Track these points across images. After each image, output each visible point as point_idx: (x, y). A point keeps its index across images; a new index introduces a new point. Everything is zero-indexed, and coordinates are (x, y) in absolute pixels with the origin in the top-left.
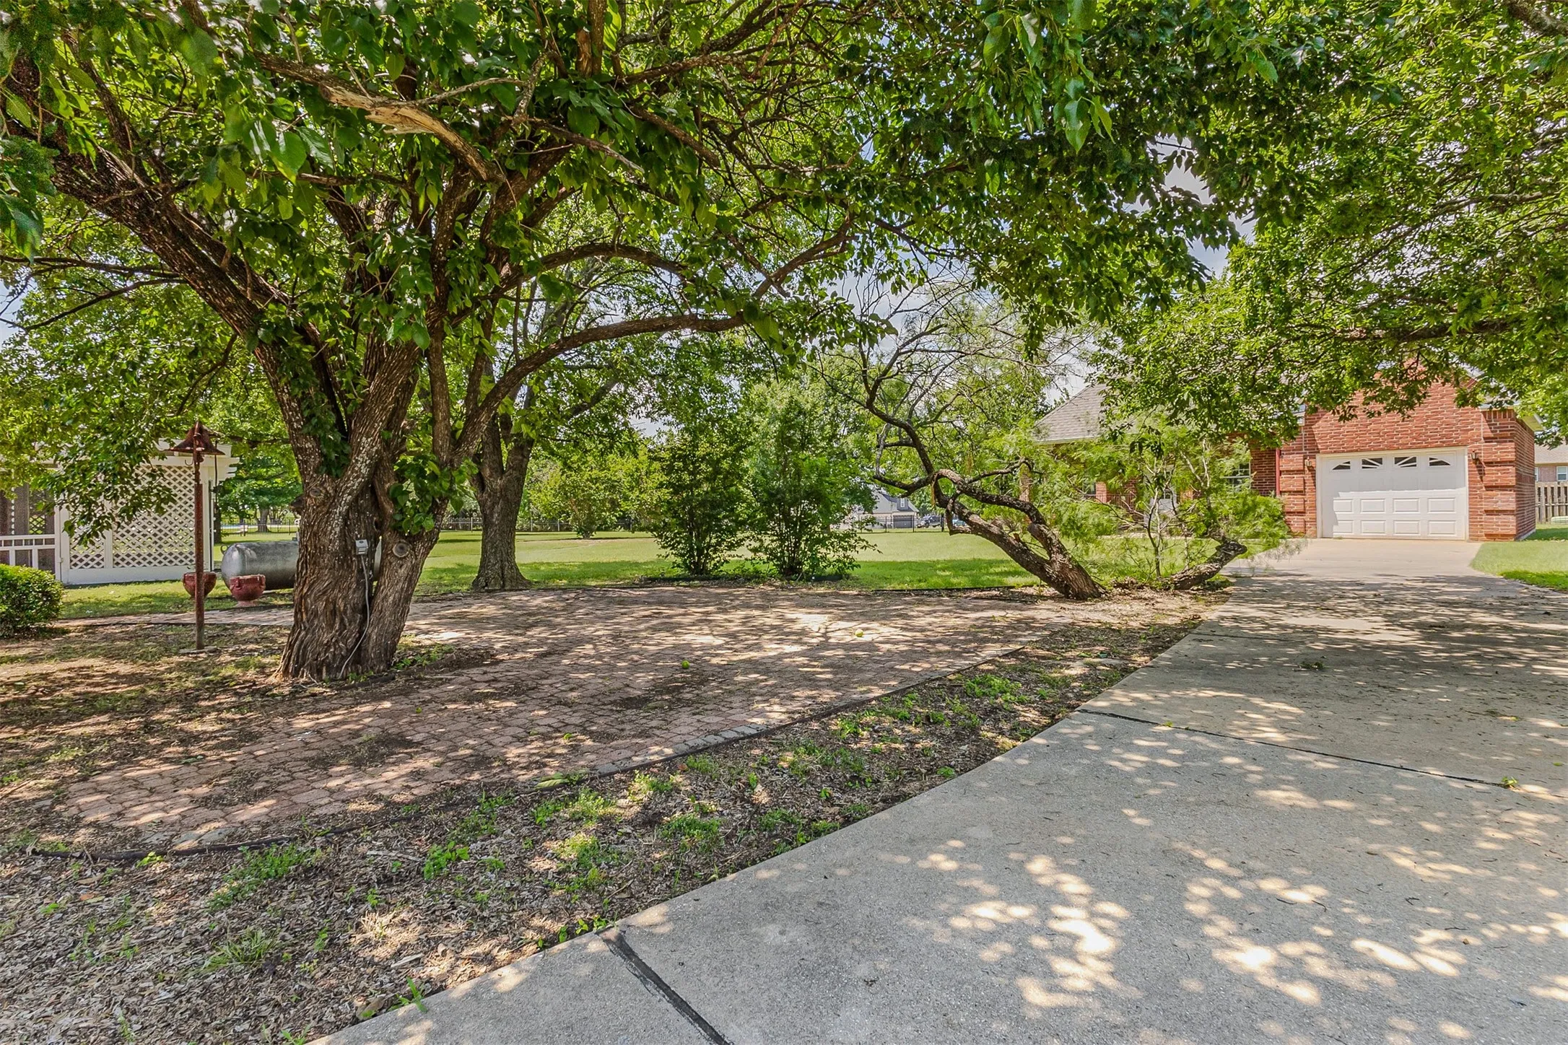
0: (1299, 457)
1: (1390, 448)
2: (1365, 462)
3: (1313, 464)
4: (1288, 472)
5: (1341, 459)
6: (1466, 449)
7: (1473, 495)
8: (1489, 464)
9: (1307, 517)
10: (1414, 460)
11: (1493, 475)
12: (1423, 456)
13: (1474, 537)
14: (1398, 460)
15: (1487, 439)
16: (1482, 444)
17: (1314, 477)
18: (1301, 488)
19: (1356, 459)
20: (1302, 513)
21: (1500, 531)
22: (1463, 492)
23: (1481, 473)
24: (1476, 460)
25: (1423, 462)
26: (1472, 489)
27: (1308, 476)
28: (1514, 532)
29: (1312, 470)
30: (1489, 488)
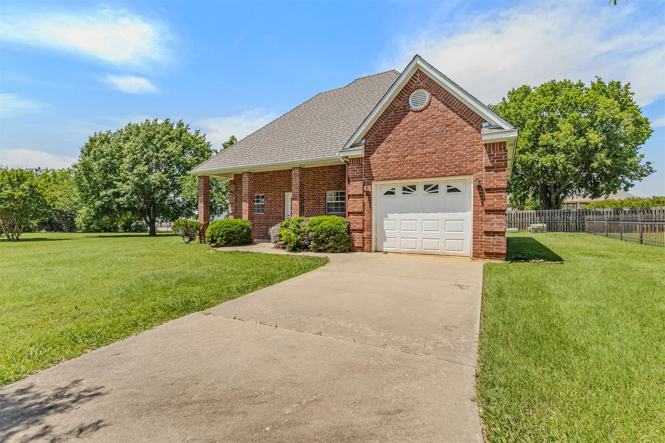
0: (360, 183)
1: (420, 177)
2: (404, 189)
3: (369, 190)
4: (354, 196)
5: (388, 185)
6: (472, 178)
7: (476, 219)
8: (489, 190)
9: (366, 234)
10: (436, 187)
11: (492, 200)
12: (443, 183)
13: (476, 256)
14: (426, 187)
15: (488, 169)
16: (484, 173)
17: (370, 200)
18: (361, 210)
19: (398, 185)
20: (362, 231)
21: (495, 250)
22: (469, 215)
23: (483, 199)
24: (479, 187)
25: (443, 189)
26: (476, 213)
27: (366, 199)
28: (504, 251)
29: (369, 194)
30: (488, 212)
